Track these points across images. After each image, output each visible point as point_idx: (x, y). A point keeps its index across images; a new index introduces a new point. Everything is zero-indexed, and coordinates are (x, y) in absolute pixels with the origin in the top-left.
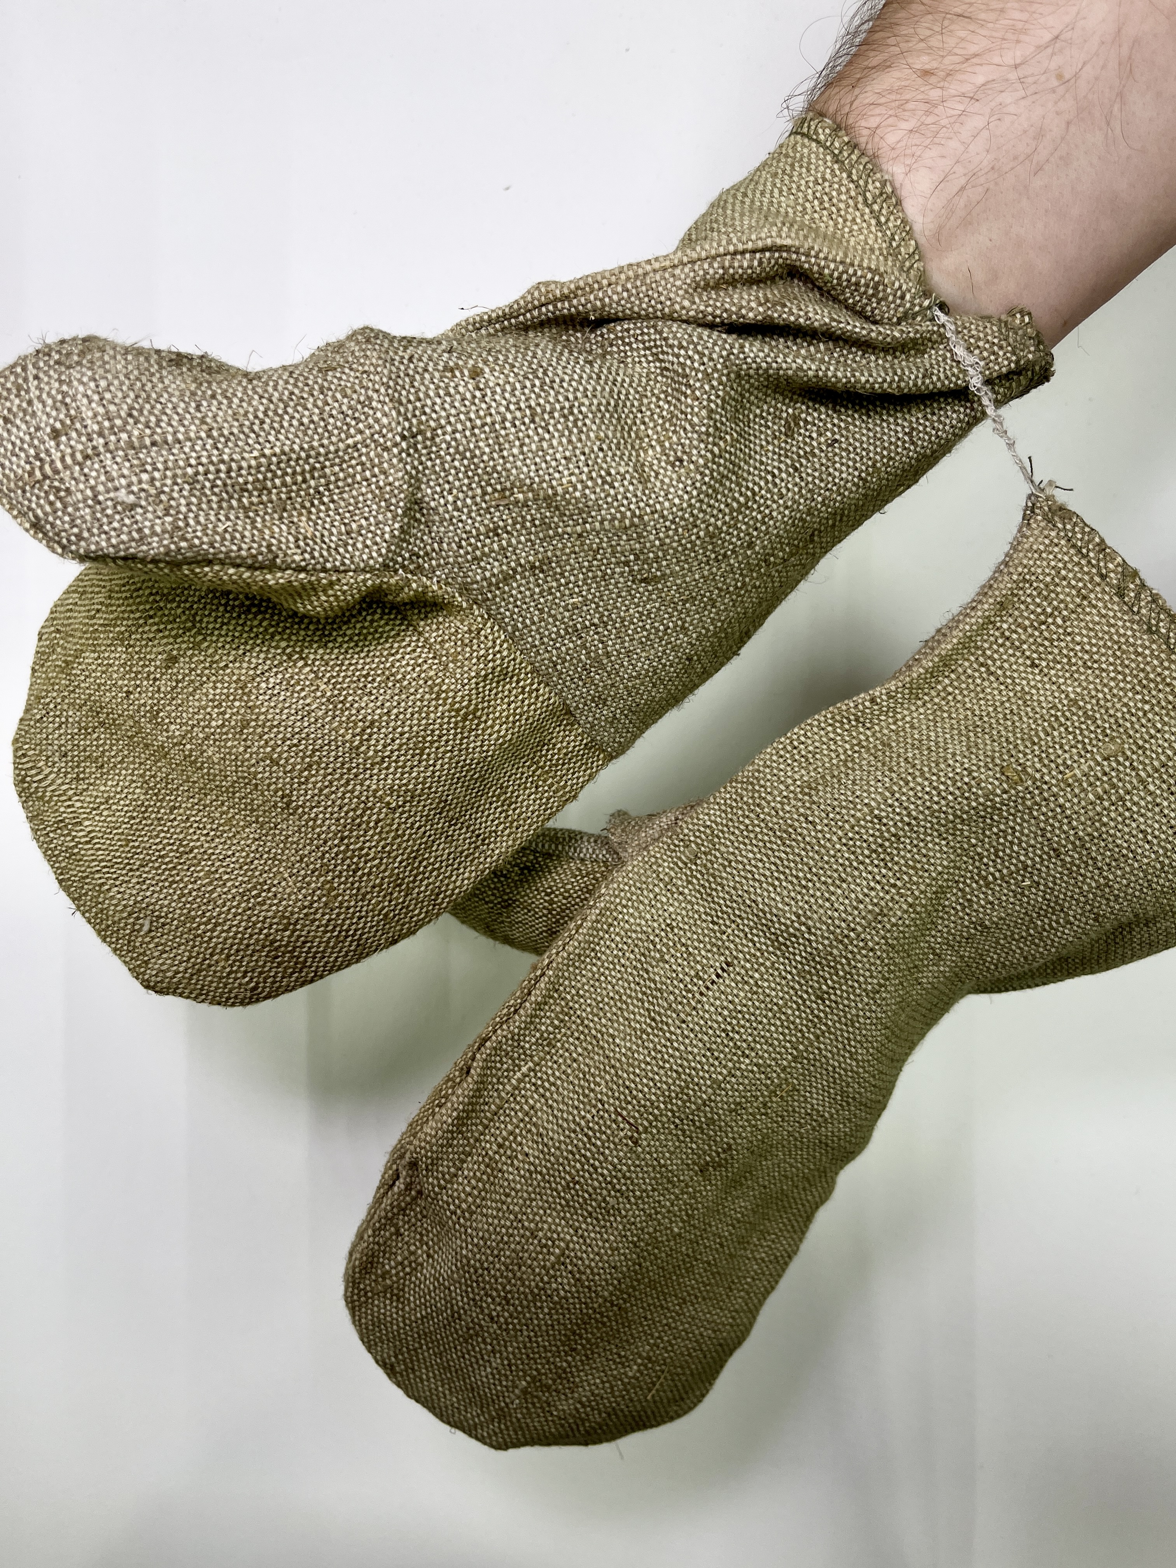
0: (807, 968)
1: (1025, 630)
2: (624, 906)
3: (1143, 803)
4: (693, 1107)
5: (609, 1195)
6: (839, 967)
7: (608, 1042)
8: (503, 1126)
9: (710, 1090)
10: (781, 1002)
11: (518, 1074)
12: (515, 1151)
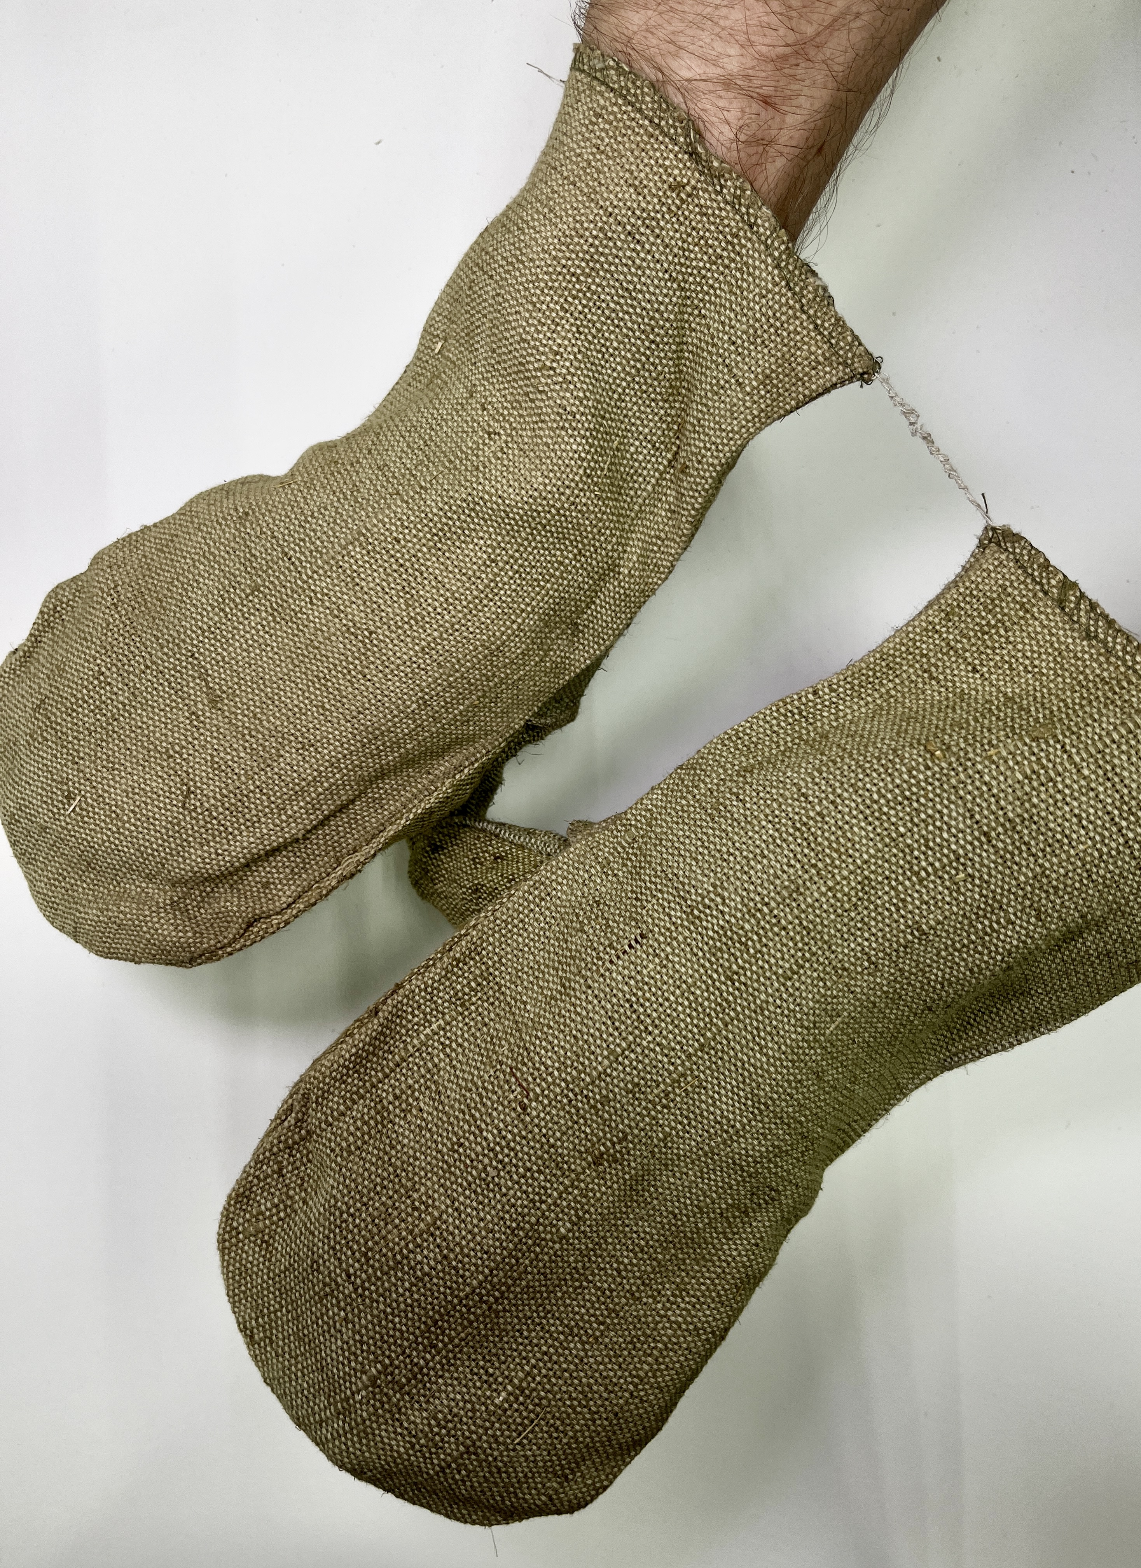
0: (718, 944)
1: (969, 639)
2: (559, 884)
3: (1075, 786)
4: (588, 1079)
5: (491, 1165)
6: (750, 943)
7: (519, 1008)
8: (403, 1079)
9: (606, 1062)
10: (690, 980)
11: (428, 1031)
12: (410, 1105)
